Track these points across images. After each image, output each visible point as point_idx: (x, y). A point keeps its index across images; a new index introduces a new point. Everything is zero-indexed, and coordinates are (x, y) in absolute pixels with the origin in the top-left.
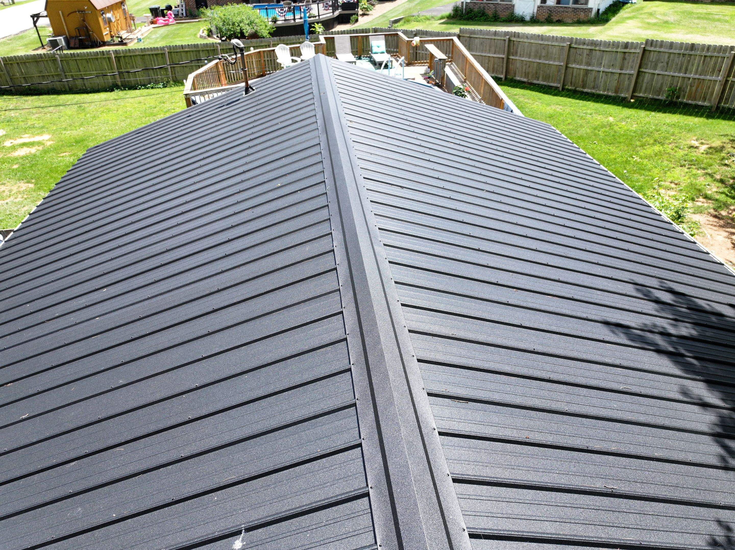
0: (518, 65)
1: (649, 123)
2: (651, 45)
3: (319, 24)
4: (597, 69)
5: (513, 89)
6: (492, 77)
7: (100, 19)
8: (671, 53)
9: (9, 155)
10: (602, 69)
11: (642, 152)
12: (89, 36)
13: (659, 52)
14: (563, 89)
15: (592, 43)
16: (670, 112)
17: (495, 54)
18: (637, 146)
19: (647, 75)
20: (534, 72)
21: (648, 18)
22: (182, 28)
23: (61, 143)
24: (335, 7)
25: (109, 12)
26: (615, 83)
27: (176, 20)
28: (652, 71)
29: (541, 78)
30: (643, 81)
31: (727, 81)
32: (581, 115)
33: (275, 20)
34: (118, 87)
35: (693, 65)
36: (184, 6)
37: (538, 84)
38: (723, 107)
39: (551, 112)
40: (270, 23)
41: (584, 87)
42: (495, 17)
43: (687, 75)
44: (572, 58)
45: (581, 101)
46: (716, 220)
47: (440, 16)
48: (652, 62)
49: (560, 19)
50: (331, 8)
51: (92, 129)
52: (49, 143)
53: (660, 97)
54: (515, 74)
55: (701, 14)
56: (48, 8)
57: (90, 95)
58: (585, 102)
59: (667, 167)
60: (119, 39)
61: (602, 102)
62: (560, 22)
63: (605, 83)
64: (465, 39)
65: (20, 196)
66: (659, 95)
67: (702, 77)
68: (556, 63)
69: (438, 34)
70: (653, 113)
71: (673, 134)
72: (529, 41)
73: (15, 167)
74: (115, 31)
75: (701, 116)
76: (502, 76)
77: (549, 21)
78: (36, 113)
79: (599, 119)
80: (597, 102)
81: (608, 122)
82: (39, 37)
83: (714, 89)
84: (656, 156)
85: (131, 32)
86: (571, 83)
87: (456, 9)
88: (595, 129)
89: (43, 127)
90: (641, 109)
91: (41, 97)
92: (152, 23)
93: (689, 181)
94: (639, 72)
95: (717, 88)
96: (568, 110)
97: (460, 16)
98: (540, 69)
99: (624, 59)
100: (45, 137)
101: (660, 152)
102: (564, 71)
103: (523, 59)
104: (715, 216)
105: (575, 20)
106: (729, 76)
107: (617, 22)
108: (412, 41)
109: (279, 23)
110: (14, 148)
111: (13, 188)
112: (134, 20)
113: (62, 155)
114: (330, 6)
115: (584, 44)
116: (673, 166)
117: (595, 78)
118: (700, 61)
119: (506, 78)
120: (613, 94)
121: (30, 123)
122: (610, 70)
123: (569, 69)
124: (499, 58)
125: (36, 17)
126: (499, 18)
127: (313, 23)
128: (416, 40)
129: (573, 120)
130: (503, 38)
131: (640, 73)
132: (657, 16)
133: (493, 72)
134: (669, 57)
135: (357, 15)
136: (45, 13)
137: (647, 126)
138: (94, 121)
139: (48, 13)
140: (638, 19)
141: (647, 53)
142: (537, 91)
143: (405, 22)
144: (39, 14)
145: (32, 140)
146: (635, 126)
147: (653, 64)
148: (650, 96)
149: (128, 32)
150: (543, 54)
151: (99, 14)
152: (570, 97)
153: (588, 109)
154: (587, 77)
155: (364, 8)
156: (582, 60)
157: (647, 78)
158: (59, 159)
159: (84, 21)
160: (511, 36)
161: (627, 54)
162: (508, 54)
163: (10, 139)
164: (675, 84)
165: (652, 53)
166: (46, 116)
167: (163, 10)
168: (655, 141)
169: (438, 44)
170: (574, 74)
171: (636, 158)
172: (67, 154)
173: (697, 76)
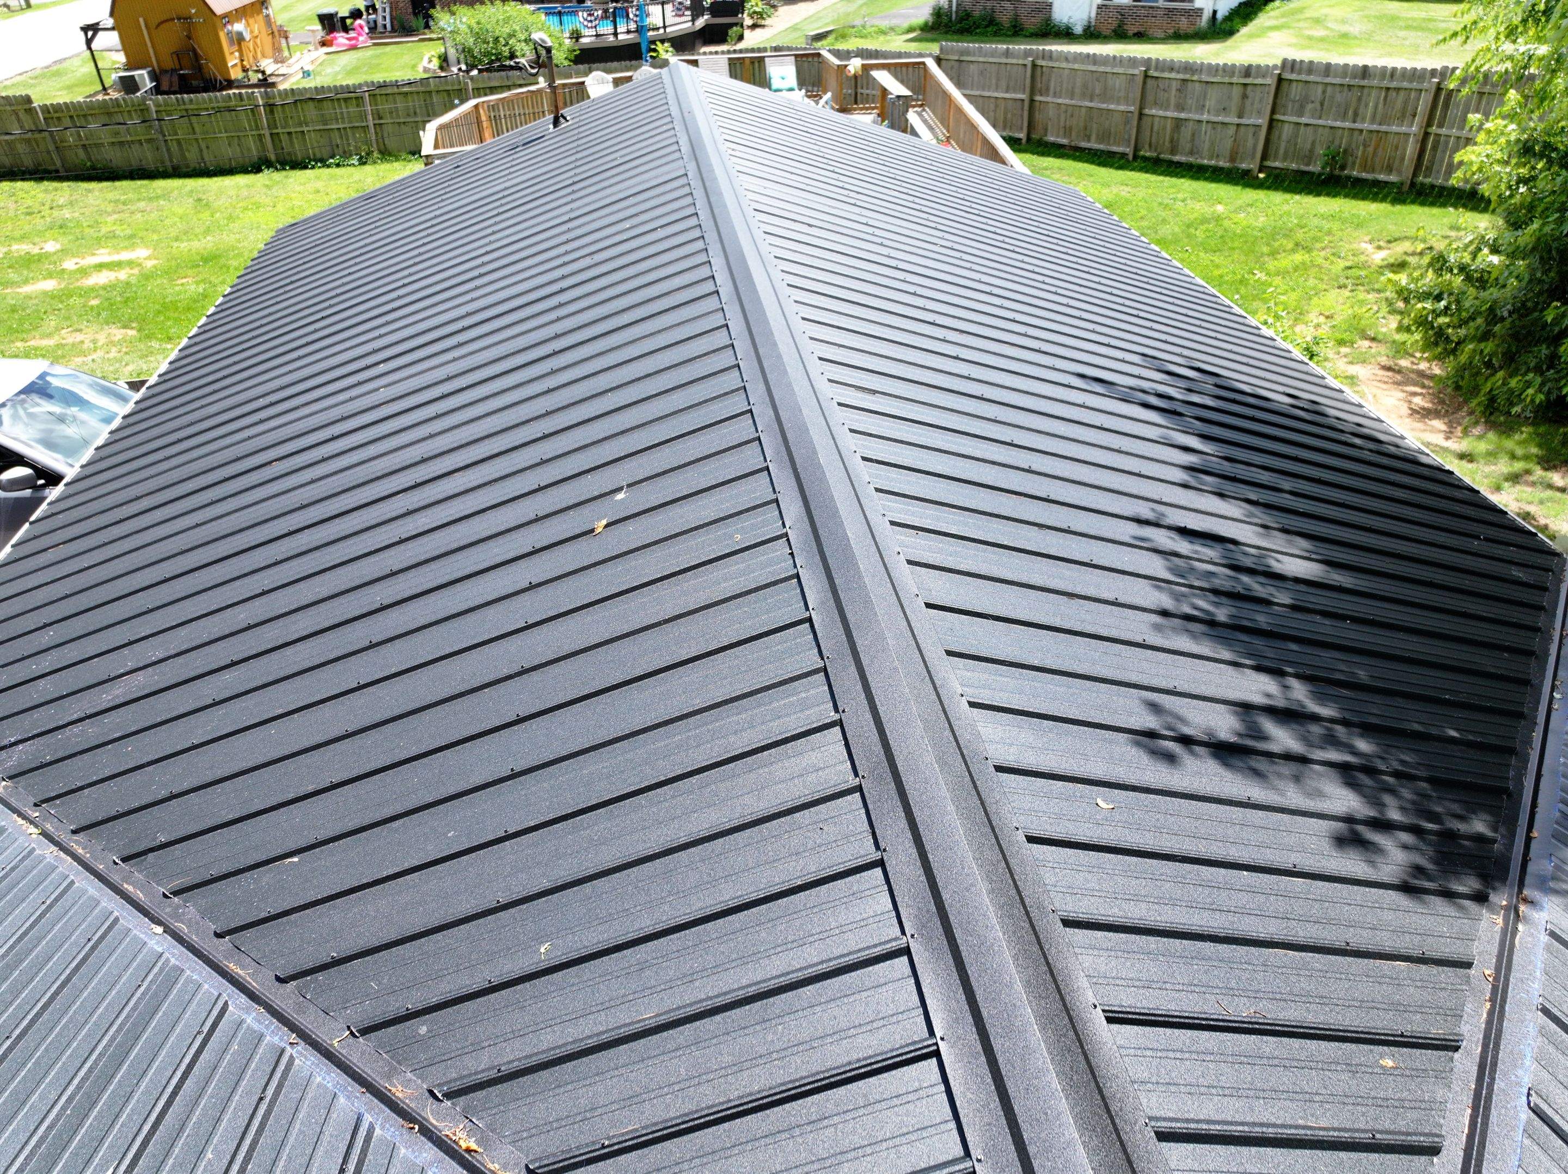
0: (1051, 112)
1: (1289, 214)
2: (1292, 70)
3: (666, 45)
4: (1197, 117)
5: (1042, 158)
6: (1004, 138)
7: (222, 35)
8: (1326, 84)
9: (79, 284)
10: (1205, 117)
11: (1272, 265)
12: (199, 68)
13: (1306, 82)
14: (1135, 157)
15: (1186, 68)
16: (1328, 195)
17: (1007, 92)
18: (1262, 255)
19: (1286, 126)
20: (1082, 124)
21: (1311, 28)
22: (384, 54)
23: (174, 263)
24: (696, 9)
25: (238, 20)
26: (1228, 144)
27: (372, 38)
28: (1294, 119)
29: (1093, 137)
30: (1279, 138)
31: (1427, 134)
32: (1166, 201)
33: (576, 36)
34: (269, 165)
35: (1367, 105)
36: (388, 10)
37: (1090, 149)
38: (1422, 184)
39: (1111, 197)
40: (567, 41)
41: (1173, 151)
42: (1015, 26)
43: (1358, 125)
44: (1150, 98)
45: (1168, 178)
46: (1390, 374)
47: (906, 25)
48: (1294, 101)
49: (1142, 30)
50: (688, 13)
51: (228, 239)
52: (149, 264)
53: (1311, 168)
54: (1046, 130)
55: (1414, 19)
56: (116, 14)
57: (215, 179)
58: (1174, 180)
59: (1314, 288)
60: (260, 76)
61: (1206, 179)
62: (1140, 37)
63: (1212, 144)
64: (950, 64)
65: (114, 349)
66: (1308, 164)
67: (1384, 128)
68: (1122, 108)
69: (899, 55)
70: (1297, 197)
71: (1329, 233)
72: (1070, 66)
73: (94, 302)
74: (251, 59)
75: (1383, 200)
76: (1022, 135)
77: (1120, 35)
78: (115, 212)
79: (1199, 208)
80: (1198, 179)
81: (1213, 213)
82: (98, 70)
83: (1405, 150)
84: (1296, 271)
85: (282, 62)
86: (1150, 145)
87: (938, 13)
88: (1188, 226)
89: (132, 237)
90: (1276, 189)
91: (118, 184)
92: (323, 44)
93: (1350, 312)
94: (1272, 121)
95: (1411, 149)
96: (1141, 193)
97: (946, 26)
98: (1091, 118)
99: (1245, 96)
100: (140, 253)
101: (1303, 263)
102: (1135, 123)
103: (1060, 101)
104: (1388, 369)
105: (1171, 31)
106: (1429, 124)
107: (1251, 36)
108: (846, 66)
109: (584, 40)
110: (84, 272)
111: (97, 336)
112: (287, 38)
113: (180, 282)
114: (687, 9)
115: (1172, 69)
116: (1325, 287)
117: (1193, 135)
118: (1379, 98)
119: (1029, 139)
120: (1227, 165)
121: (104, 230)
122: (1220, 119)
123: (1145, 119)
124: (1015, 100)
125: (91, 30)
126: (1022, 30)
127: (654, 42)
128: (855, 65)
129: (1149, 210)
130: (1021, 62)
131: (1275, 124)
132: (1330, 25)
133: (1004, 128)
134: (1324, 92)
135: (742, 26)
136: (110, 22)
137: (1285, 219)
138: (231, 225)
139: (116, 21)
140: (1291, 31)
141: (1285, 84)
142: (1087, 161)
143: (836, 39)
144: (98, 24)
145: (116, 258)
146: (1262, 219)
147: (1297, 105)
148: (1294, 166)
149: (276, 62)
150: (1097, 92)
151: (219, 24)
152: (1147, 172)
153: (1179, 192)
154: (1179, 133)
155: (755, 12)
156: (1168, 100)
157: (1287, 131)
158: (177, 288)
159: (189, 37)
160: (1037, 58)
161: (1249, 88)
162: (1032, 92)
163: (73, 256)
164: (1337, 143)
165: (1294, 84)
166: (134, 217)
167: (343, 19)
168: (1297, 245)
169: (897, 70)
170: (1155, 128)
171: (1260, 275)
172: (190, 280)
173: (1375, 127)
